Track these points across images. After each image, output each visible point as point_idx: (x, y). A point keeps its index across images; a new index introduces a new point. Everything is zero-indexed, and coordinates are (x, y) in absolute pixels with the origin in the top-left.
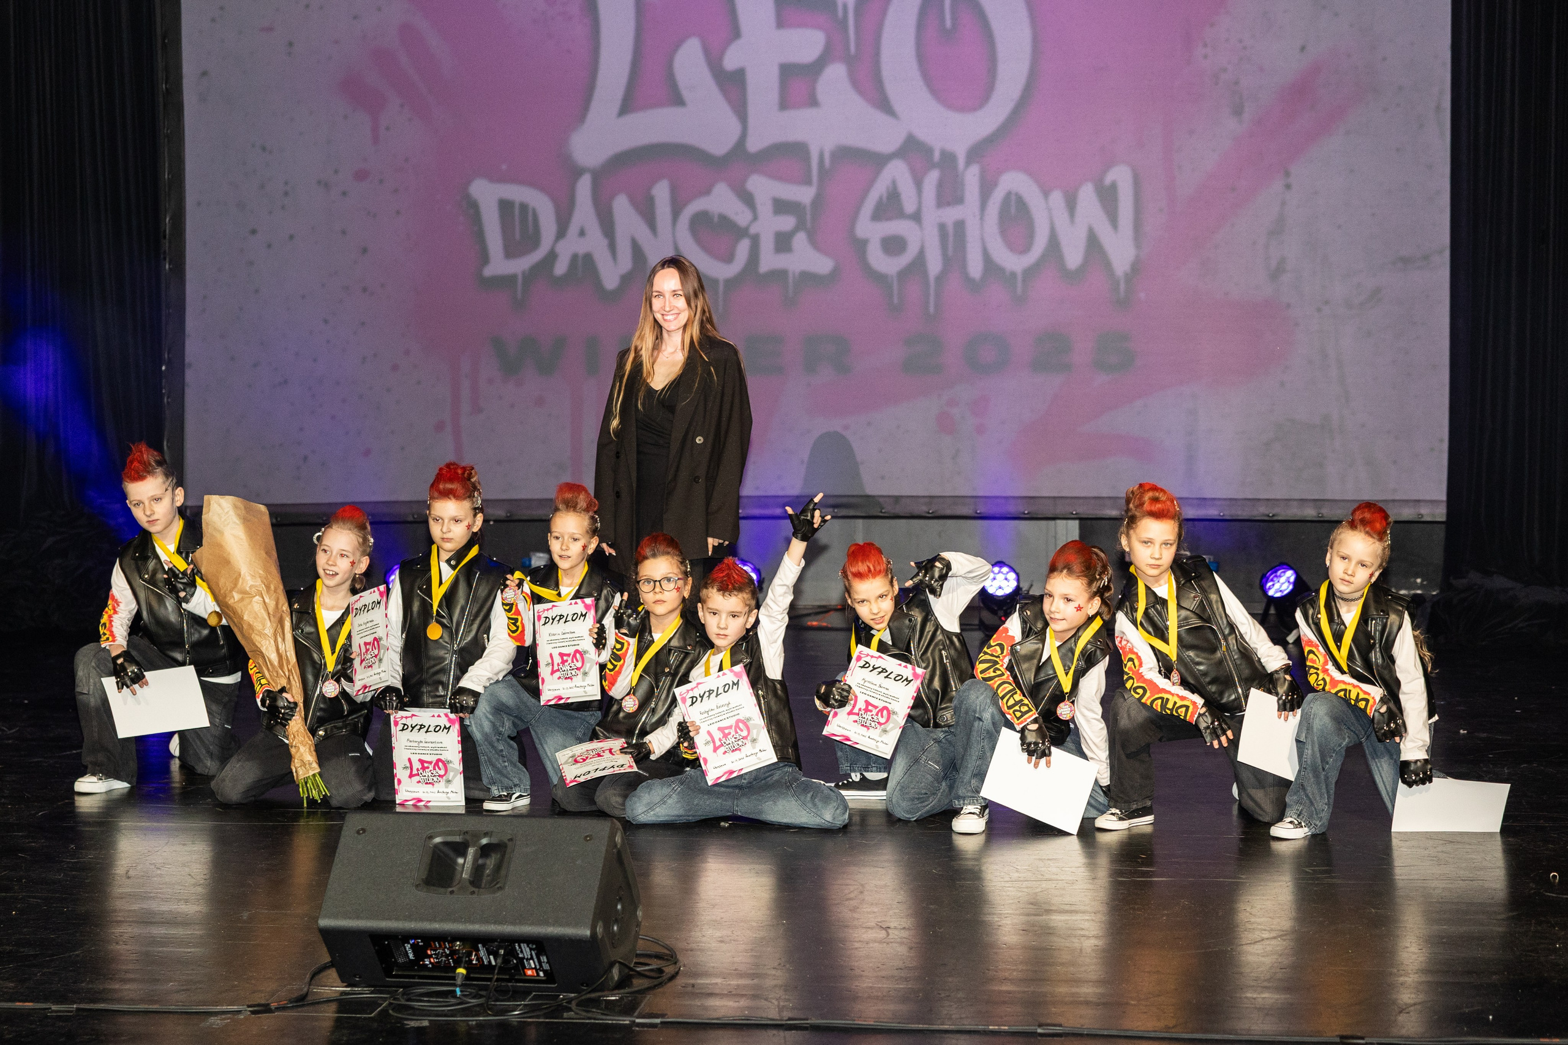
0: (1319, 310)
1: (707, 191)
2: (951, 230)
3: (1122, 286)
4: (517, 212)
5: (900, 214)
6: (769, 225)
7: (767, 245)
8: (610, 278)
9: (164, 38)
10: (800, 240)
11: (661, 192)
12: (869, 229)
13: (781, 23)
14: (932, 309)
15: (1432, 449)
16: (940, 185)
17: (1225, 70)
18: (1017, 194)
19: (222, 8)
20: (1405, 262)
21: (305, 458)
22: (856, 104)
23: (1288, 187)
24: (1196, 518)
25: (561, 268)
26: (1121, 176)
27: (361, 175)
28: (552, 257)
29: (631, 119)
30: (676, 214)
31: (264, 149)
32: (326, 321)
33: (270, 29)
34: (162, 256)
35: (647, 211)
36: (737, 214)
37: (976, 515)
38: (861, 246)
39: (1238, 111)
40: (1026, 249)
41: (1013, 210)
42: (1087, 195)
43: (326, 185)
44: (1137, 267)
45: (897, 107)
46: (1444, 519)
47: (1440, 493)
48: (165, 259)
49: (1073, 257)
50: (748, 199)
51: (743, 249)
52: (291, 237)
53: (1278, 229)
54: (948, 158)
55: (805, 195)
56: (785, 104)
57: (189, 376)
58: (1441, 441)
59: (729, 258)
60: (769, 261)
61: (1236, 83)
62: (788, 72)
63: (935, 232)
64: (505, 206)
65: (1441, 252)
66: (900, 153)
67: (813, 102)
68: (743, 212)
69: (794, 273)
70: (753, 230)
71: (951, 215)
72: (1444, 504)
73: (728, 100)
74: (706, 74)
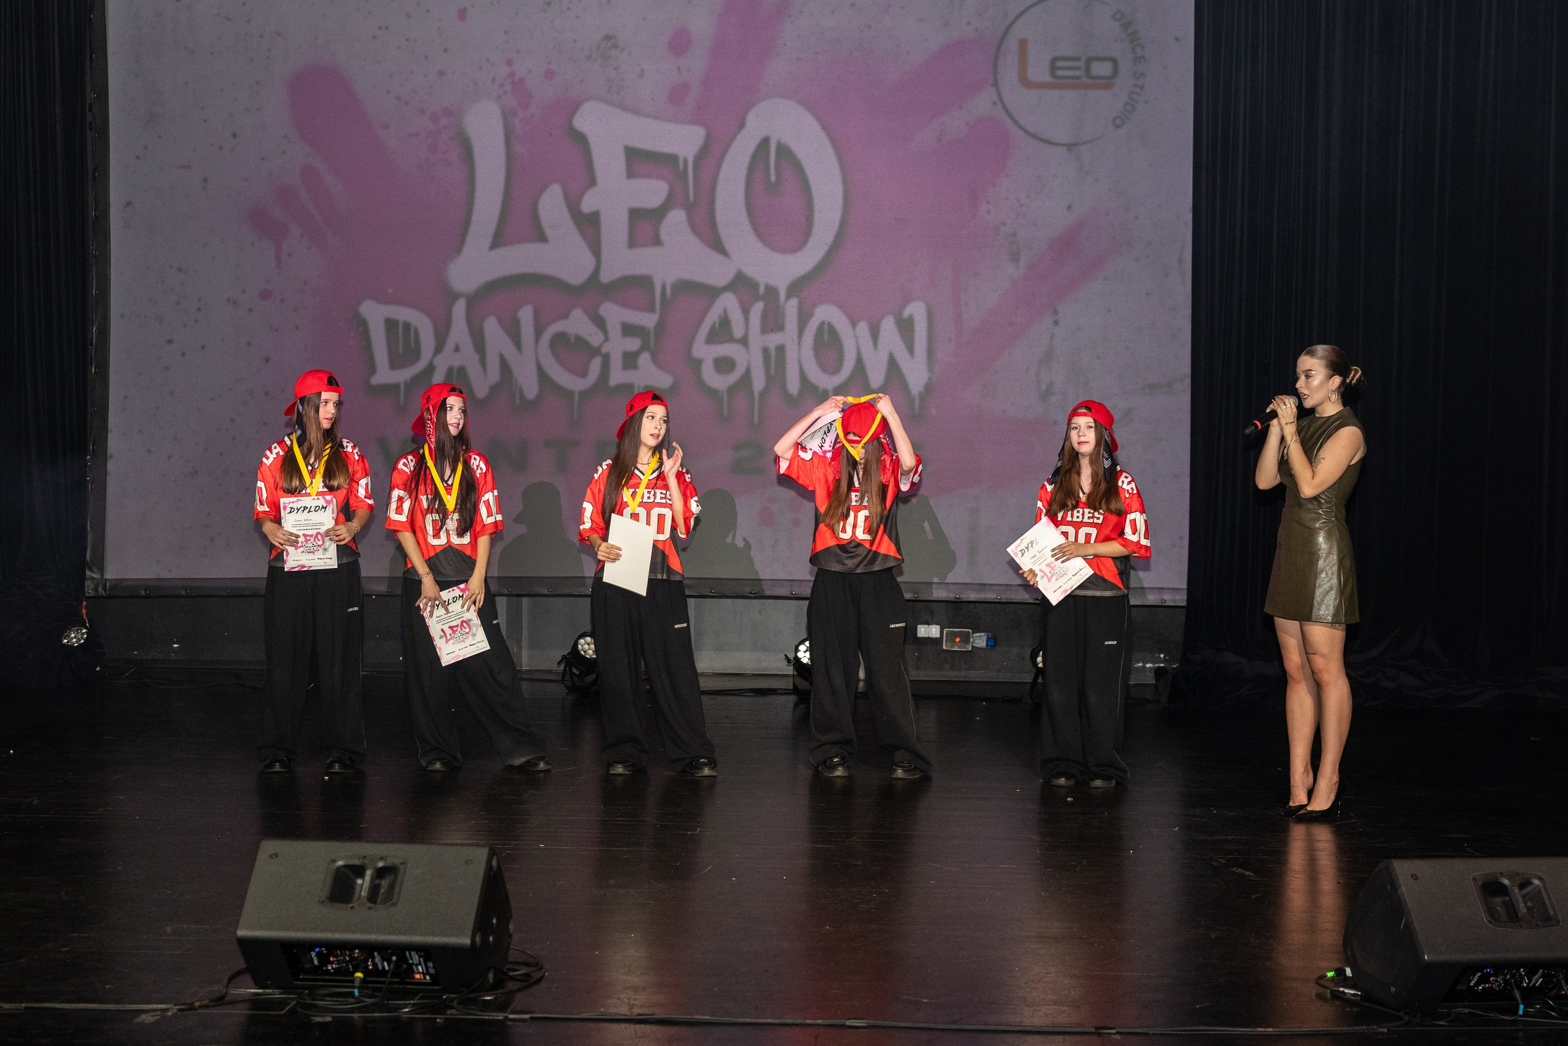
1: (566, 316)
2: (773, 353)
3: (917, 403)
4: (401, 329)
5: (731, 339)
6: (618, 345)
7: (616, 362)
8: (481, 388)
9: (95, 171)
10: (645, 359)
11: (526, 315)
12: (704, 351)
13: (631, 174)
14: (756, 420)
15: (1174, 545)
16: (765, 315)
17: (1004, 224)
18: (829, 324)
19: (145, 148)
20: (1153, 388)
21: (212, 539)
22: (694, 244)
23: (1056, 323)
24: (978, 600)
26: (916, 310)
27: (265, 295)
28: (430, 369)
29: (501, 252)
30: (538, 334)
31: (180, 270)
32: (232, 420)
33: (188, 167)
34: (89, 361)
35: (513, 332)
36: (591, 335)
37: (792, 596)
38: (698, 363)
39: (1015, 258)
40: (836, 371)
41: (826, 337)
42: (888, 325)
43: (235, 302)
44: (929, 388)
45: (729, 248)
46: (1184, 604)
47: (1181, 581)
48: (91, 363)
49: (876, 378)
50: (600, 323)
51: (596, 365)
53: (1047, 358)
54: (771, 292)
55: (649, 320)
56: (632, 244)
57: (111, 466)
58: (1181, 538)
59: (584, 374)
60: (618, 376)
61: (1014, 235)
62: (636, 214)
63: (760, 355)
64: (391, 325)
65: (1182, 380)
66: (731, 287)
67: (657, 241)
68: (596, 334)
69: (639, 387)
70: (604, 350)
71: (773, 340)
72: (1186, 591)
73: (585, 238)
74: (566, 214)
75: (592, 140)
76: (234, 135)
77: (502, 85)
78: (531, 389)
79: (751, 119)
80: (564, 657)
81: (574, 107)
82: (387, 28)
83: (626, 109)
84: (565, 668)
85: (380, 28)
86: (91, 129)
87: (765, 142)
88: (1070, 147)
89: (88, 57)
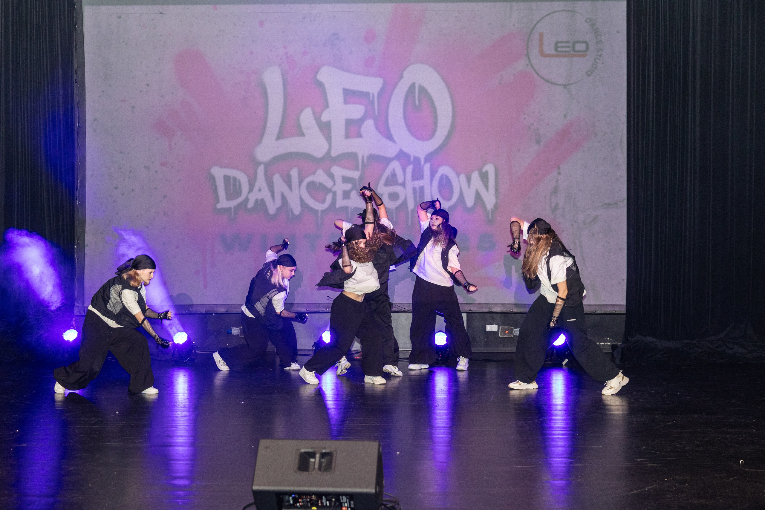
0: (572, 225)
1: (314, 173)
2: (418, 190)
3: (490, 214)
4: (232, 180)
5: (397, 184)
6: (340, 187)
7: (339, 196)
8: (272, 209)
9: (78, 103)
10: (354, 194)
11: (294, 173)
12: (384, 189)
13: (346, 102)
14: (410, 224)
15: (620, 283)
16: (414, 171)
17: (533, 125)
18: (446, 175)
19: (103, 91)
20: (608, 205)
22: (378, 137)
23: (559, 173)
25: (250, 205)
26: (490, 168)
27: (163, 164)
28: (247, 200)
29: (281, 141)
30: (300, 182)
31: (121, 152)
32: (147, 227)
33: (125, 101)
34: (75, 198)
35: (288, 182)
36: (327, 182)
39: (538, 142)
40: (449, 199)
41: (444, 182)
42: (475, 176)
43: (148, 168)
44: (496, 207)
45: (395, 138)
46: (625, 312)
47: (623, 301)
48: (77, 199)
49: (470, 202)
50: (331, 176)
51: (329, 198)
52: (133, 190)
53: (555, 191)
54: (417, 160)
55: (355, 175)
56: (347, 137)
57: (87, 251)
58: (623, 280)
59: (323, 202)
60: (340, 202)
61: (538, 130)
62: (349, 123)
63: (411, 191)
64: (227, 178)
65: (622, 201)
66: (396, 158)
67: (359, 135)
68: (329, 182)
69: (351, 208)
70: (333, 190)
71: (418, 184)
72: (625, 306)
73: (323, 134)
74: (314, 123)
75: (327, 85)
76: (148, 85)
77: (281, 59)
78: (297, 210)
79: (406, 74)
80: (315, 343)
81: (317, 70)
82: (224, 31)
83: (343, 70)
84: (315, 348)
85: (220, 31)
86: (76, 83)
87: (413, 86)
88: (565, 86)
89: (74, 47)
